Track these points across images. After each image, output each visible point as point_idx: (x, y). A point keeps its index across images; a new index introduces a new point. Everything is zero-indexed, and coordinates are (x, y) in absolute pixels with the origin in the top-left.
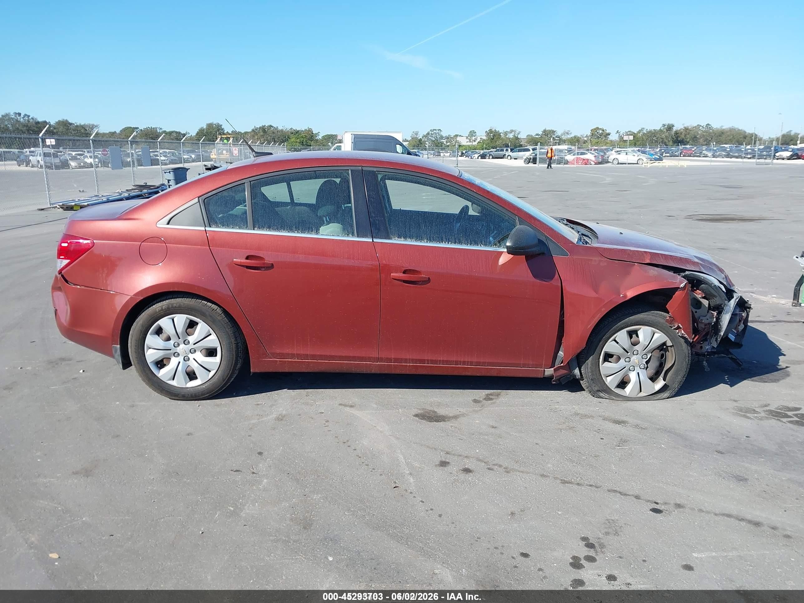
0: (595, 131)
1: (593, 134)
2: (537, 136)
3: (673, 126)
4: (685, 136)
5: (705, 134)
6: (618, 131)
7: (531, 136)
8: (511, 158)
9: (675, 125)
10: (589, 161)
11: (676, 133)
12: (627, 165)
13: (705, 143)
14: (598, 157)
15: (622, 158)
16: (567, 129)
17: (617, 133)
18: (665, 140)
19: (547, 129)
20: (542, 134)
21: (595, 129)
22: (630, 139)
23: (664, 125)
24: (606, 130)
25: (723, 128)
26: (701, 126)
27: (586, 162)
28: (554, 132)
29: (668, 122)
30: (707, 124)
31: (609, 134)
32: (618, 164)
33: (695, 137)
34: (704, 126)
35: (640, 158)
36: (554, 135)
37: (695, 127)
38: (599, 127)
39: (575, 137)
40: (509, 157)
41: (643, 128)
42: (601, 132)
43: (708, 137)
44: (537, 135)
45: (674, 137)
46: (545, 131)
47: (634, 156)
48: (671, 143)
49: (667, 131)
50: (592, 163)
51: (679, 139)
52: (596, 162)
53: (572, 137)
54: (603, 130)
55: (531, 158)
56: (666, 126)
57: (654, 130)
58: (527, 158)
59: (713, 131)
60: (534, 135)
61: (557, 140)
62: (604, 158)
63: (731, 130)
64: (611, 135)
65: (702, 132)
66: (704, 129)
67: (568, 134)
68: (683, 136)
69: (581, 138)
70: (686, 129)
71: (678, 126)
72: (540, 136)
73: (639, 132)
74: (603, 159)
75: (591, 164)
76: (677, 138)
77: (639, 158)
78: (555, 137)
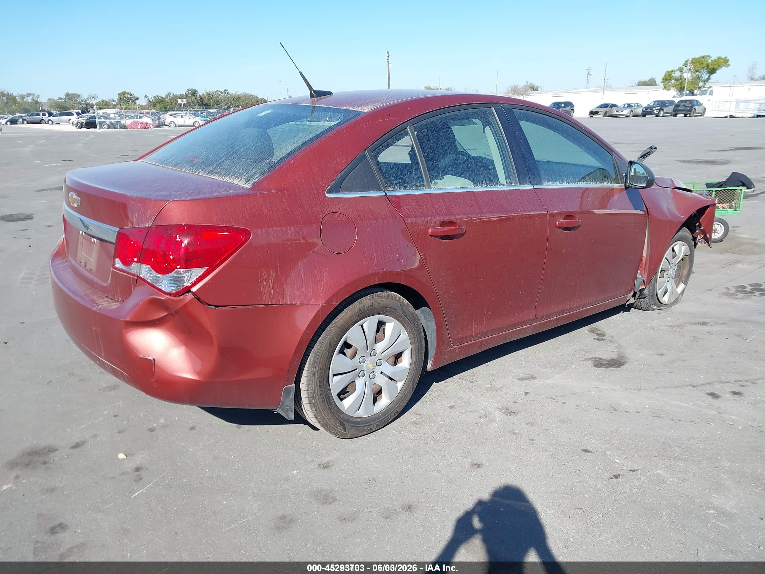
0: (123, 95)
1: (121, 98)
2: (60, 100)
3: (197, 91)
4: (209, 101)
5: (225, 99)
6: (146, 95)
7: (53, 100)
8: (53, 123)
9: (198, 90)
10: (147, 125)
11: (201, 98)
12: (185, 127)
13: (226, 106)
14: (155, 121)
15: (179, 121)
16: (93, 94)
17: (146, 97)
18: (192, 104)
19: (70, 93)
20: (65, 98)
21: (122, 93)
22: (184, 102)
23: (188, 90)
24: (133, 94)
25: (238, 93)
26: (220, 91)
27: (145, 126)
28: (78, 96)
29: (192, 87)
30: (224, 89)
31: (137, 99)
32: (176, 126)
33: (218, 101)
34: (223, 92)
35: (196, 120)
36: (79, 99)
37: (215, 92)
38: (126, 91)
39: (103, 101)
40: (50, 122)
41: (170, 93)
42: (129, 96)
43: (228, 101)
44: (59, 98)
45: (199, 102)
46: (67, 95)
47: (190, 118)
48: (197, 106)
49: (192, 95)
50: (151, 126)
51: (204, 104)
52: (154, 125)
53: (99, 102)
54: (131, 95)
55: (83, 123)
56: (190, 91)
57: (180, 94)
58: (78, 122)
59: (231, 96)
60: (56, 99)
61: (84, 104)
62: (160, 121)
63: (245, 95)
64: (139, 99)
65: (221, 97)
66: (223, 95)
67: (95, 98)
68: (207, 101)
69: (109, 102)
70: (208, 94)
71: (201, 92)
72: (63, 100)
73: (167, 96)
74: (160, 123)
75: (151, 128)
76: (202, 102)
77: (194, 120)
78: (80, 101)
